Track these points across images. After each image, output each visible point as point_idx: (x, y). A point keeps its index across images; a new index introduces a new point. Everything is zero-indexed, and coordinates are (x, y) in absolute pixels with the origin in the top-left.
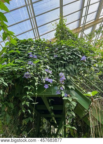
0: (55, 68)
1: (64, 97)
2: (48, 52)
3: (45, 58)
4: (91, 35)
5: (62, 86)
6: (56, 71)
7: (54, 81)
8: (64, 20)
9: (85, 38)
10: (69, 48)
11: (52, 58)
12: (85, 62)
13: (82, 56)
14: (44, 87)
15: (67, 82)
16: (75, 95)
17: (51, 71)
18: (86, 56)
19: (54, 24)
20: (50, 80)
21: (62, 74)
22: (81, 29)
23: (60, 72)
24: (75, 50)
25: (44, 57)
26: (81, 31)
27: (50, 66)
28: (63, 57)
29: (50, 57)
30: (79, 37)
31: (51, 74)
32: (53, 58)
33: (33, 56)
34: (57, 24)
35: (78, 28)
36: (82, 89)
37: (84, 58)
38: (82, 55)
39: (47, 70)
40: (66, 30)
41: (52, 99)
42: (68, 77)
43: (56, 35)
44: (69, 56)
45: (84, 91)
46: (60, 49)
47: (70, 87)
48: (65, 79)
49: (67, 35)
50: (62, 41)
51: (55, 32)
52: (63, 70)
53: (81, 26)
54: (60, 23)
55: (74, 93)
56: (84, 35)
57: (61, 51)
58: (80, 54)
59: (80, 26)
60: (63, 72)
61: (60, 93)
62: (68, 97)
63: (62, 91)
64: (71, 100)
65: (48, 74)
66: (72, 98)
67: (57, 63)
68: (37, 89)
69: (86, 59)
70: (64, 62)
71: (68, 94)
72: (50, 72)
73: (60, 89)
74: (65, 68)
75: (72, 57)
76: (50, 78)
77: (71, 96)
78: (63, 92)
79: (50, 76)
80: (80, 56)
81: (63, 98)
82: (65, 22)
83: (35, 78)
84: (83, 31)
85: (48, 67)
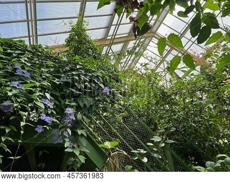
0: (60, 99)
1: (67, 148)
2: (52, 70)
3: (44, 79)
4: (120, 55)
5: (66, 131)
6: (60, 104)
7: (55, 120)
8: (85, 22)
9: (112, 58)
10: (87, 71)
11: (56, 81)
12: (107, 95)
13: (105, 87)
14: (36, 129)
15: (76, 124)
16: (85, 145)
17: (53, 104)
18: (110, 88)
19: (67, 23)
20: (48, 119)
21: (69, 111)
22: (108, 42)
23: (67, 106)
24: (95, 75)
25: (44, 77)
26: (107, 45)
27: (51, 95)
29: (55, 80)
30: (104, 52)
31: (52, 109)
32: (59, 83)
33: (24, 73)
34: (72, 24)
35: (104, 39)
36: (96, 135)
37: (106, 90)
38: (104, 84)
39: (46, 102)
40: (85, 38)
41: (45, 151)
42: (79, 116)
44: (86, 84)
45: (100, 139)
46: (72, 70)
47: (80, 132)
48: (74, 119)
49: (86, 47)
50: (77, 57)
53: (108, 38)
54: (77, 25)
55: (84, 142)
56: (111, 51)
57: (74, 73)
58: (102, 83)
59: (108, 36)
60: (72, 107)
61: (62, 142)
62: (74, 148)
63: (66, 137)
64: (77, 153)
65: (46, 107)
66: (80, 149)
67: (64, 90)
68: (22, 132)
69: (110, 92)
70: (78, 92)
71: (74, 144)
72: (51, 105)
73: (62, 134)
74: (75, 101)
75: (89, 86)
76: (47, 115)
77: (79, 146)
78: (67, 140)
79: (49, 112)
80: (102, 86)
81: (66, 150)
82: (87, 27)
83: (22, 113)
84: (110, 45)
85: (48, 95)
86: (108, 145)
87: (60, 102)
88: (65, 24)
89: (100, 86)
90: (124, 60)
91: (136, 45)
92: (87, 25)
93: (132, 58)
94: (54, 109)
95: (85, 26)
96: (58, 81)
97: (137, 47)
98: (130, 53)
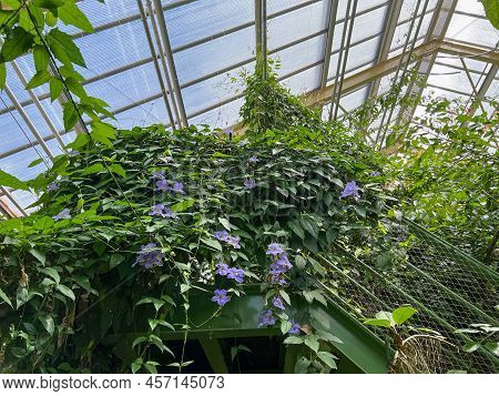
0: (251, 228)
1: (287, 335)
2: (223, 170)
3: (213, 192)
4: (364, 113)
5: (278, 295)
6: (253, 237)
7: (249, 274)
8: (272, 62)
9: (346, 124)
10: (295, 155)
12: (354, 203)
13: (345, 183)
14: (214, 299)
15: (297, 279)
16: (328, 326)
17: (238, 239)
18: (358, 184)
20: (234, 273)
21: (276, 249)
22: (329, 94)
23: (269, 240)
24: (316, 161)
25: (210, 187)
26: (330, 98)
27: (232, 221)
28: (278, 188)
29: (232, 188)
30: (325, 117)
31: (238, 250)
32: (243, 192)
33: (170, 185)
34: (247, 76)
35: (320, 89)
36: (347, 302)
37: (351, 189)
38: (343, 180)
39: (224, 237)
41: (242, 347)
42: (300, 260)
43: (245, 112)
44: (299, 183)
45: (359, 311)
46: (264, 161)
47: (309, 296)
48: (290, 266)
49: (285, 112)
50: (269, 133)
51: (242, 102)
52: (282, 233)
53: (328, 84)
54: (257, 74)
55: (323, 319)
56: (340, 112)
57: (269, 166)
58: (335, 176)
59: (326, 81)
60: (281, 240)
61: (273, 322)
62: (302, 334)
63: (280, 311)
64: (314, 346)
65: (227, 249)
66: (318, 337)
67: (256, 207)
68: (187, 307)
69: (360, 192)
70: (283, 206)
71: (302, 325)
72: (234, 242)
73: (271, 305)
74: (284, 226)
75: (308, 188)
76: (232, 264)
77: (314, 331)
78: (284, 316)
79: (235, 258)
80: (339, 182)
82: (276, 71)
83: (180, 265)
84: (335, 99)
85: (225, 222)
86: (388, 318)
87: (252, 234)
88: (234, 80)
89: (333, 185)
91: (398, 81)
92: (277, 67)
94: (242, 250)
95: (274, 71)
96: (239, 190)
97: (401, 84)
98: (388, 102)
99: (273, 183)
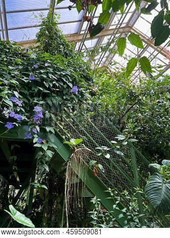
0: (29, 97)
1: (36, 143)
2: (20, 67)
3: (14, 77)
4: (93, 52)
5: (35, 127)
6: (29, 102)
7: (23, 117)
8: (56, 15)
11: (25, 79)
12: (75, 95)
13: (73, 86)
14: (6, 126)
15: (45, 122)
16: (53, 141)
17: (22, 102)
18: (79, 87)
19: (38, 16)
20: (17, 116)
21: (38, 109)
22: (81, 38)
23: (36, 104)
24: (64, 74)
25: (12, 75)
26: (80, 40)
27: (20, 93)
28: (44, 82)
29: (23, 78)
30: (77, 48)
31: (21, 107)
32: (28, 81)
34: (43, 17)
35: (77, 34)
36: (66, 131)
37: (75, 89)
38: (72, 83)
39: (14, 100)
40: (55, 33)
41: (16, 145)
42: (48, 115)
43: (39, 36)
44: (54, 83)
46: (41, 68)
47: (48, 129)
48: (42, 117)
49: (58, 42)
50: (46, 54)
52: (41, 102)
55: (52, 138)
57: (42, 71)
58: (70, 82)
59: (81, 31)
60: (42, 105)
61: (31, 138)
62: (42, 143)
63: (35, 134)
64: (45, 148)
65: (15, 105)
66: (48, 145)
67: (33, 89)
69: (78, 91)
70: (45, 91)
71: (43, 139)
72: (19, 103)
73: (31, 131)
74: (44, 99)
75: (58, 85)
76: (16, 112)
77: (47, 142)
78: (36, 136)
79: (18, 110)
80: (71, 85)
81: (35, 145)
82: (57, 20)
84: (83, 41)
85: (16, 93)
86: (73, 142)
87: (29, 100)
89: (68, 86)
90: (98, 57)
91: (111, 40)
92: (59, 18)
93: (106, 55)
94: (23, 107)
96: (26, 80)
97: (111, 43)
98: (104, 50)
99: (43, 79)
